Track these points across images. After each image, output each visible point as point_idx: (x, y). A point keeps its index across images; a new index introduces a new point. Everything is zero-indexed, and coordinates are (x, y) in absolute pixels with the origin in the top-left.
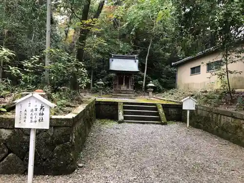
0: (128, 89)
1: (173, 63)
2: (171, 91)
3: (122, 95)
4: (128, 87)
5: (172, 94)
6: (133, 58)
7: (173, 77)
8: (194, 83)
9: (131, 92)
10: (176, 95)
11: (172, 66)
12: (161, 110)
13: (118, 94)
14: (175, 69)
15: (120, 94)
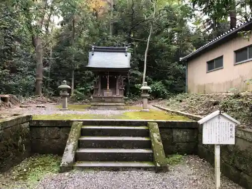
0: (115, 96)
1: (181, 59)
2: (179, 96)
3: (105, 104)
4: (115, 93)
5: (181, 101)
6: (123, 51)
7: (182, 77)
8: (212, 84)
9: (119, 100)
10: (186, 102)
11: (180, 63)
12: (156, 136)
13: (99, 104)
14: (185, 67)
15: (102, 104)
